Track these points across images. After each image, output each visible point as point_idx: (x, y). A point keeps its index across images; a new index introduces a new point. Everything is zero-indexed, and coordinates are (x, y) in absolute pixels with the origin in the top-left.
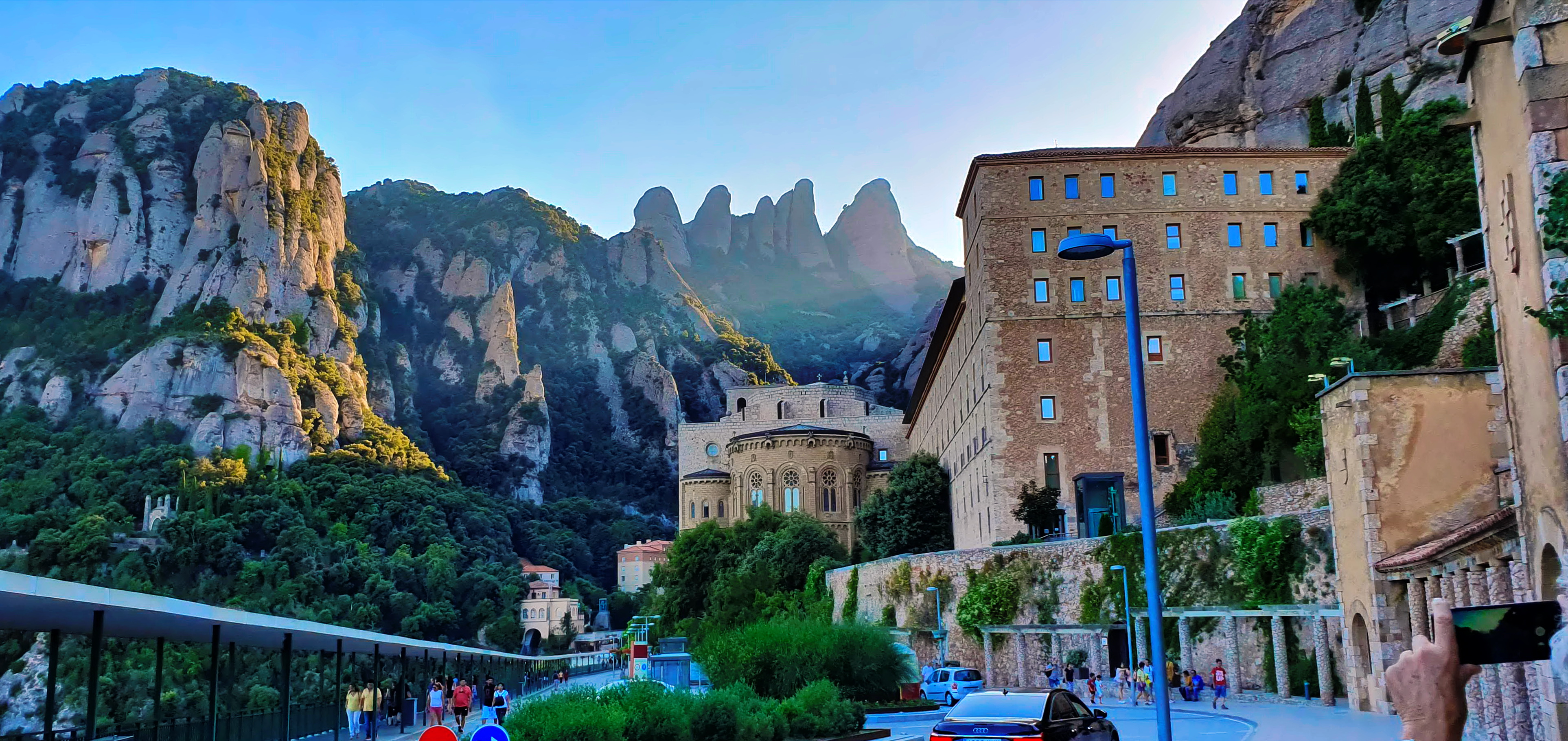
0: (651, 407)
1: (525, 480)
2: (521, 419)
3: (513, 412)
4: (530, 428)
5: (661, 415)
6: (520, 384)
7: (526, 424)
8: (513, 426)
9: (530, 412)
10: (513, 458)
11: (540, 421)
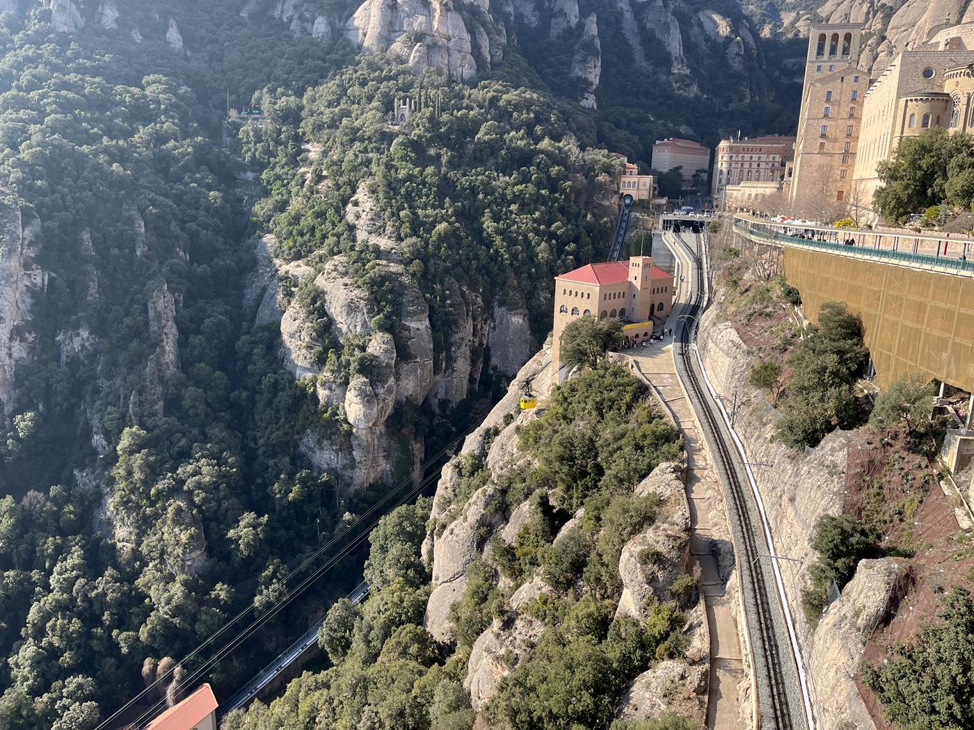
0: (660, 43)
1: (586, 95)
2: (583, 52)
3: (577, 46)
4: (589, 58)
5: (668, 49)
6: (581, 26)
7: (587, 55)
8: (578, 57)
9: (588, 47)
10: (579, 78)
11: (595, 54)
